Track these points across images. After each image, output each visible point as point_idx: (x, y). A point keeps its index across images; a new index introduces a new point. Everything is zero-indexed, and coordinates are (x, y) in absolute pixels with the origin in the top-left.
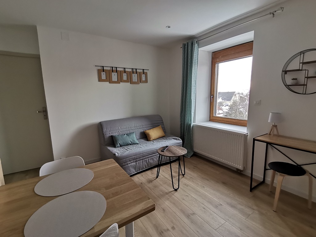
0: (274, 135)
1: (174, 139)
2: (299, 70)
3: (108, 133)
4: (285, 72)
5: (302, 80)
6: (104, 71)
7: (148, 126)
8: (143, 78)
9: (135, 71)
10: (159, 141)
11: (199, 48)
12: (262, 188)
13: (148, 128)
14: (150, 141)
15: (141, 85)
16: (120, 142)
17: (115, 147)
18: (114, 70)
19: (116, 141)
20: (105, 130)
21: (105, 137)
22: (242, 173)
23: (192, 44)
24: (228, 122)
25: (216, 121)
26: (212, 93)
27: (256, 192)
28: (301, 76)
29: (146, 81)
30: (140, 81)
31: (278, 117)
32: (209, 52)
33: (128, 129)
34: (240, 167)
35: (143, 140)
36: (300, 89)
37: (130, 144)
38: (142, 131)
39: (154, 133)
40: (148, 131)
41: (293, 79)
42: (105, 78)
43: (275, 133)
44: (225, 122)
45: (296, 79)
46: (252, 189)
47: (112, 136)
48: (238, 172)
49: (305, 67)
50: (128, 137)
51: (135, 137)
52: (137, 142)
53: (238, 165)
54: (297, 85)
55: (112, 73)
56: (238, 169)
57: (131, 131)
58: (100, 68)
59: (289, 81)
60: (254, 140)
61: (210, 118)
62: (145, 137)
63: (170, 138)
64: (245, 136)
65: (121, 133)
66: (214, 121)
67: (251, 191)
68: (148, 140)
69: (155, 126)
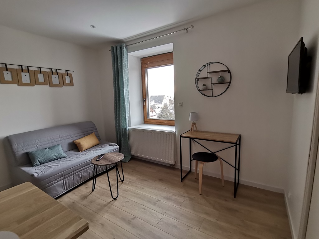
0: (194, 131)
1: (110, 145)
2: (207, 78)
3: (20, 149)
4: (198, 79)
5: (210, 86)
6: (7, 70)
7: (78, 134)
8: (67, 80)
9: (54, 72)
10: (93, 149)
12: (189, 176)
13: (79, 137)
14: (82, 151)
15: (65, 88)
16: (39, 158)
17: (32, 166)
18: (24, 69)
19: (34, 158)
20: (15, 146)
21: (17, 155)
22: (174, 167)
23: (121, 48)
25: (150, 123)
27: (186, 181)
28: (209, 83)
29: (72, 84)
30: (62, 83)
31: (196, 116)
32: (138, 57)
33: (50, 141)
34: (173, 163)
35: (72, 152)
36: (208, 93)
37: (55, 159)
38: (71, 141)
40: (78, 141)
41: (204, 85)
42: (10, 79)
43: (195, 129)
44: (157, 123)
45: (205, 85)
47: (27, 154)
48: (172, 167)
49: (211, 76)
50: (51, 151)
51: (61, 150)
52: (65, 155)
53: (170, 161)
54: (206, 89)
55: (22, 73)
56: (171, 165)
57: (56, 143)
59: (201, 87)
60: (181, 137)
61: (144, 120)
62: (75, 147)
63: (106, 145)
64: (174, 134)
65: (41, 148)
66: (148, 123)
67: (182, 181)
68: (80, 150)
69: (85, 134)
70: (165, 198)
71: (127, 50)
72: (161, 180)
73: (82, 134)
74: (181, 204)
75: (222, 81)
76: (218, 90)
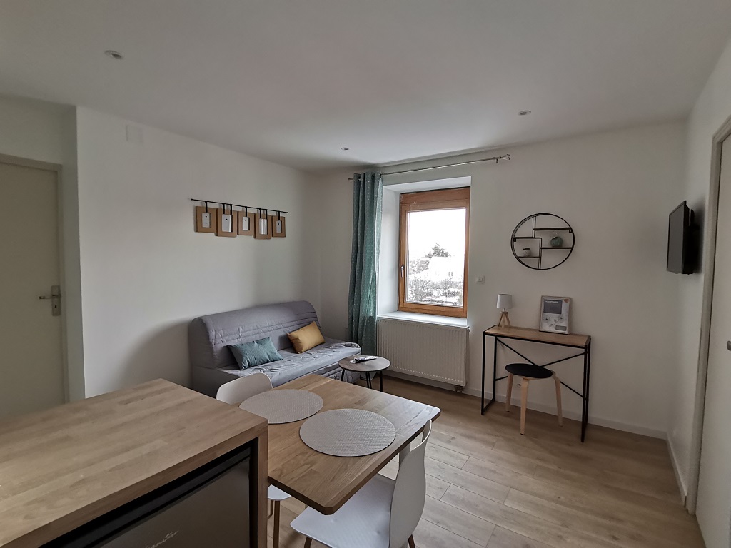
0: (506, 327)
1: (346, 346)
2: (532, 238)
3: (221, 339)
4: (514, 239)
5: (536, 251)
6: (206, 211)
7: (291, 324)
8: (279, 230)
9: (262, 213)
10: (320, 351)
11: (383, 185)
12: (494, 407)
13: (294, 328)
14: (301, 352)
15: (274, 240)
16: (249, 357)
17: (239, 369)
18: (226, 209)
19: (241, 356)
20: (212, 335)
21: (215, 350)
22: (463, 392)
24: (431, 312)
25: (410, 310)
26: (402, 263)
27: (489, 414)
28: (535, 246)
29: (283, 235)
30: (272, 233)
31: (509, 300)
32: (395, 192)
33: (256, 331)
34: (461, 383)
35: (286, 353)
36: (534, 263)
37: (268, 362)
38: (282, 333)
39: (307, 337)
40: (294, 334)
41: (525, 249)
42: (208, 226)
43: (506, 324)
44: (426, 312)
45: (528, 249)
46: (484, 411)
47: (229, 348)
49: (538, 234)
50: (261, 347)
51: (272, 347)
52: (279, 355)
53: (457, 379)
54: (529, 257)
55: (223, 215)
56: (457, 387)
57: (264, 336)
58: (199, 204)
59: (520, 252)
60: (485, 334)
61: (399, 305)
62: (290, 345)
63: (339, 344)
64: (467, 330)
65: (245, 340)
66: (407, 309)
67: (482, 414)
68: (298, 350)
69: (303, 324)
70: (461, 435)
73: (299, 322)
74: (493, 445)
75: (557, 244)
76: (550, 258)
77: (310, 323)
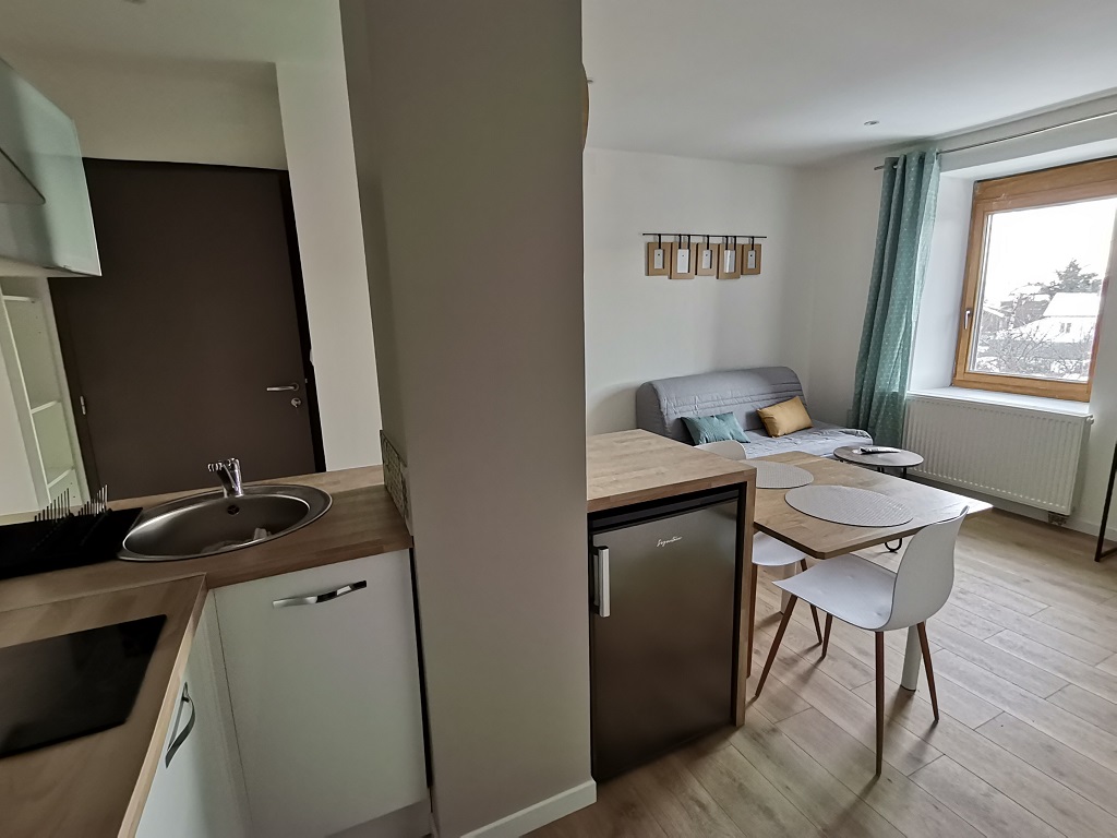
3: (673, 411)
6: (660, 249)
7: (764, 397)
8: (751, 264)
9: (730, 242)
11: (941, 171)
15: (744, 281)
16: (706, 433)
17: (694, 443)
18: (683, 241)
19: (698, 432)
20: (664, 403)
21: (667, 421)
23: (922, 161)
24: (1019, 390)
25: (976, 385)
26: (968, 304)
29: (757, 271)
30: (741, 269)
32: (966, 181)
33: (717, 404)
35: (755, 435)
38: (751, 410)
39: (787, 416)
40: (767, 411)
42: (661, 267)
44: (1009, 389)
46: (1100, 557)
47: (683, 421)
48: (1056, 524)
50: (722, 424)
52: (746, 436)
53: (1055, 502)
55: (679, 251)
56: (1054, 516)
58: (651, 239)
61: (954, 375)
63: (835, 430)
64: (1087, 424)
65: (702, 413)
66: (970, 384)
67: (1098, 560)
68: (771, 433)
69: (782, 397)
71: (940, 165)
72: (1021, 545)
73: (774, 395)
77: (792, 397)
